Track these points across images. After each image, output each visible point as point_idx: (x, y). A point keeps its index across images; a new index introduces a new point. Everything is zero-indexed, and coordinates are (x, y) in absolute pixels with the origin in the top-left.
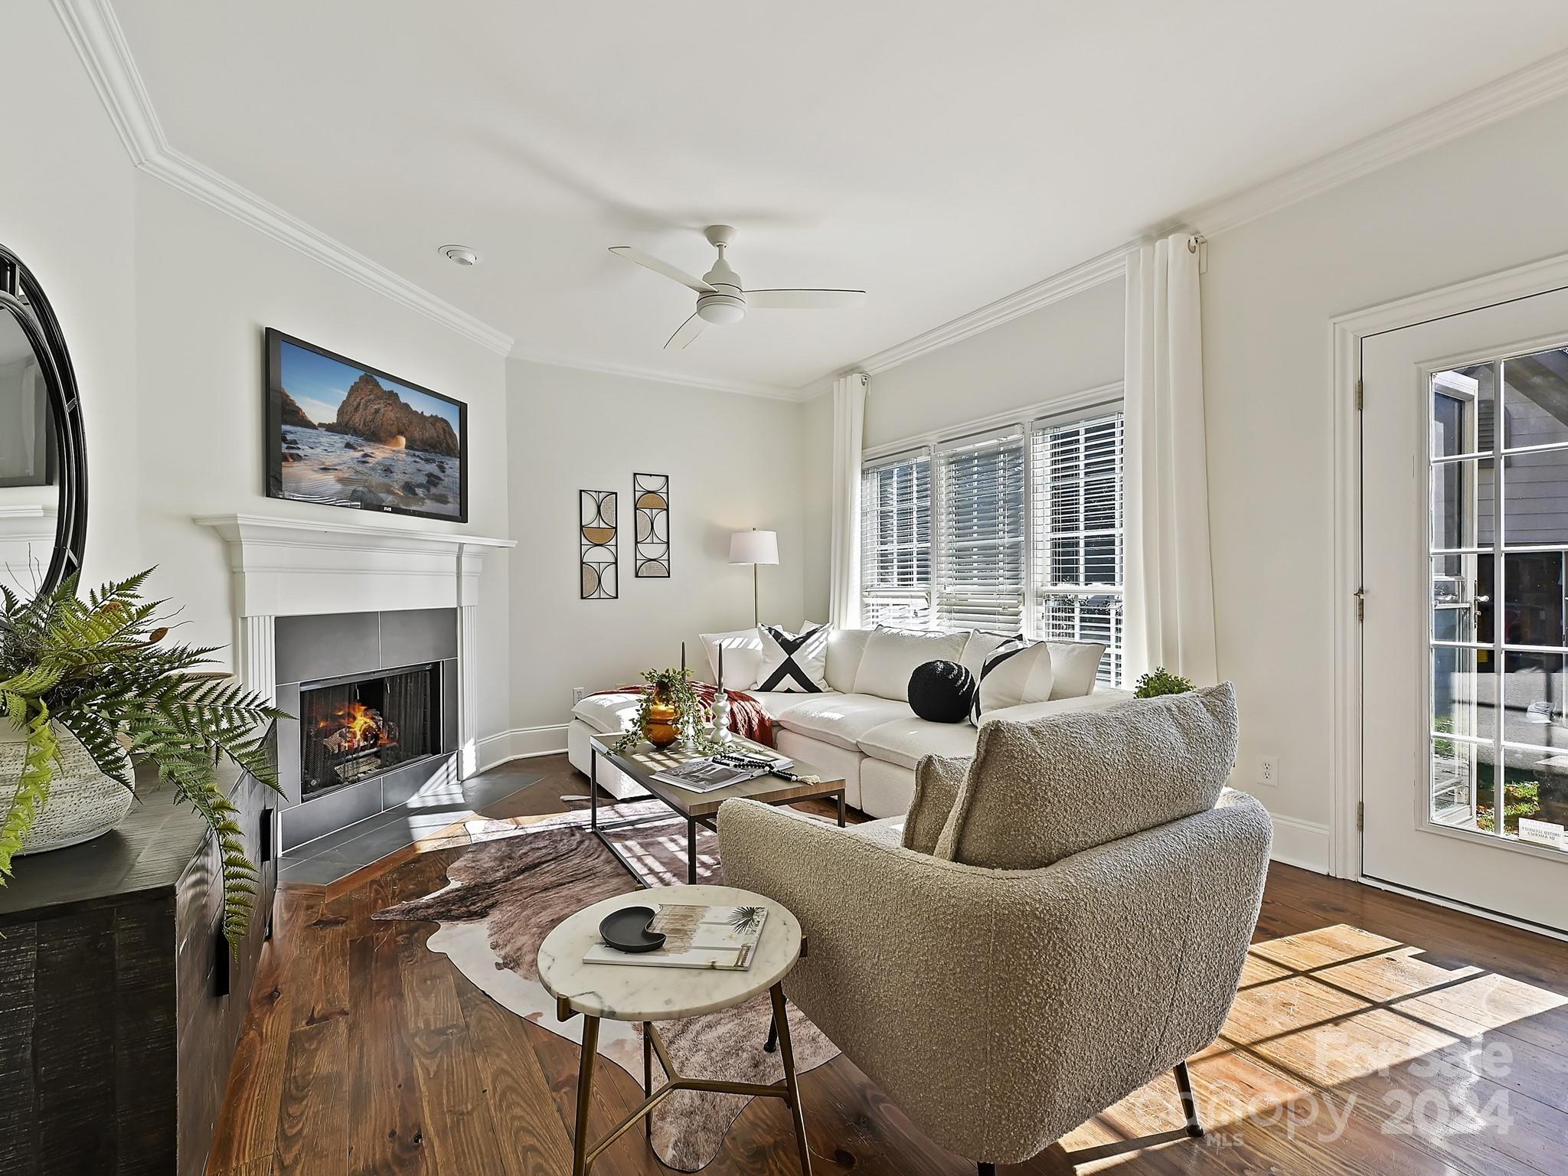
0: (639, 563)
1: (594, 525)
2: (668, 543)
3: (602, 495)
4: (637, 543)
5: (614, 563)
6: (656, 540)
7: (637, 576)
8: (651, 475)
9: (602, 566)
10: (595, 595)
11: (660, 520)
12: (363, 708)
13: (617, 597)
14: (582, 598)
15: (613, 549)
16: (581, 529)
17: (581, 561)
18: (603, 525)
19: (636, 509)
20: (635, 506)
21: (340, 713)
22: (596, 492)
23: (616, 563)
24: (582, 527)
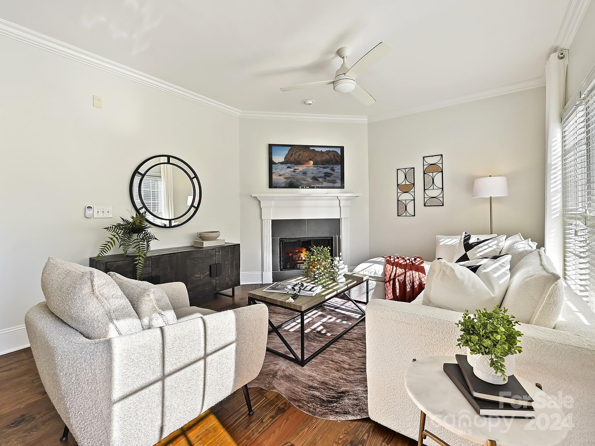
0: (426, 199)
1: (404, 183)
2: (443, 189)
3: (407, 170)
4: (425, 190)
5: (413, 200)
6: (435, 187)
7: (425, 206)
8: (432, 156)
9: (407, 201)
10: (404, 214)
11: (438, 178)
12: (305, 249)
13: (414, 216)
14: (398, 216)
15: (413, 194)
16: (398, 186)
17: (398, 200)
18: (407, 183)
19: (424, 174)
20: (424, 172)
21: (297, 251)
22: (404, 169)
23: (414, 200)
24: (398, 185)
